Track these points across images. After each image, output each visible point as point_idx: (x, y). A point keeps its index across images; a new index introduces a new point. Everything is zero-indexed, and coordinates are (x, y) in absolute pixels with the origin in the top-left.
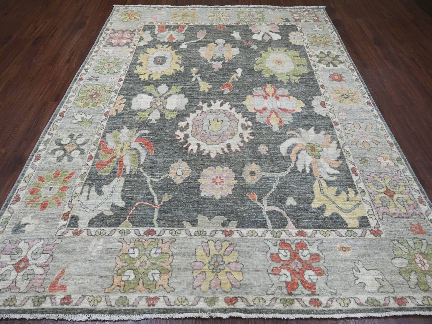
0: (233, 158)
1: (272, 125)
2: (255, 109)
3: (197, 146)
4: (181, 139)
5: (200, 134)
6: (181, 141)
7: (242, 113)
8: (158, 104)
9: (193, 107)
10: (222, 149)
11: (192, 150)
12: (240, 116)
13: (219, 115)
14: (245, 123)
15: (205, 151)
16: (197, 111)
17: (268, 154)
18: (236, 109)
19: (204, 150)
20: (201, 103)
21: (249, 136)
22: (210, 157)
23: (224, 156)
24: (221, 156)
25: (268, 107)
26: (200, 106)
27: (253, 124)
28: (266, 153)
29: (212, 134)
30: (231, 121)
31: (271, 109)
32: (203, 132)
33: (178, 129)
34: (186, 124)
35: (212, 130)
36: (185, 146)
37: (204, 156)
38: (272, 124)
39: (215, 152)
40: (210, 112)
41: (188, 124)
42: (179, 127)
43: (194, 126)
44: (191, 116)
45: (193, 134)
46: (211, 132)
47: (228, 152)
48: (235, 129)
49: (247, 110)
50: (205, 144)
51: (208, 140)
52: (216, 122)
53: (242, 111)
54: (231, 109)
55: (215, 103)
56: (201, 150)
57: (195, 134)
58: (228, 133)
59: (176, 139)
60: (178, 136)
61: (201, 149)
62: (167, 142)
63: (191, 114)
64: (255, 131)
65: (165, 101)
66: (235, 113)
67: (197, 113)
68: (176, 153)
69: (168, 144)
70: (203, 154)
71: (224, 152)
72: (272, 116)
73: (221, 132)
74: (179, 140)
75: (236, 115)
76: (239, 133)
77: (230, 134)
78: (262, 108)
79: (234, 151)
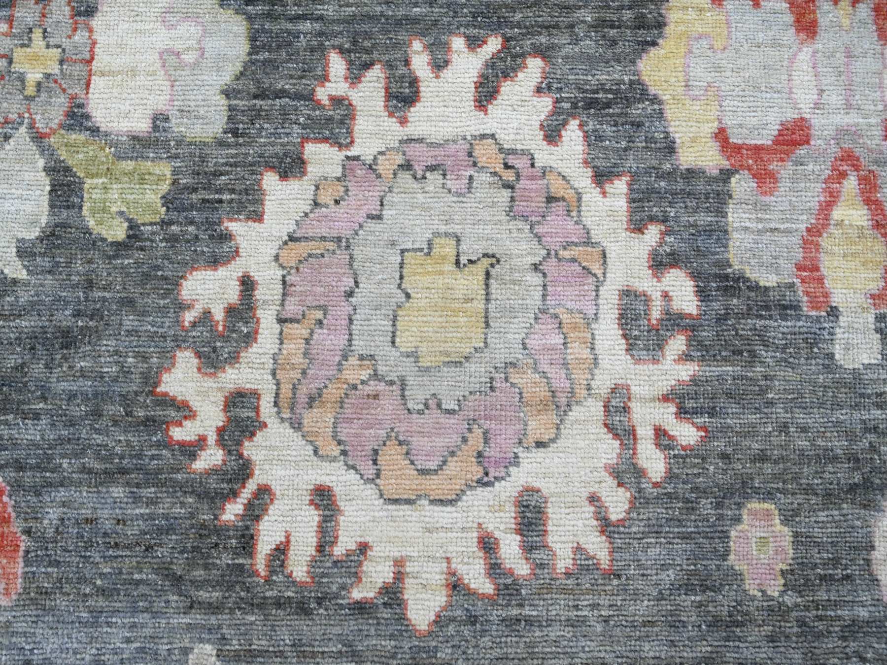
0: (554, 632)
1: (834, 313)
2: (721, 136)
3: (313, 517)
4: (202, 441)
5: (333, 392)
6: (200, 465)
7: (635, 176)
8: (34, 76)
9: (284, 113)
10: (488, 545)
11: (281, 551)
12: (612, 213)
13: (470, 202)
14: (646, 283)
15: (367, 566)
16: (310, 149)
17: (790, 599)
18: (593, 139)
19: (364, 548)
20: (337, 65)
21: (666, 415)
22: (402, 618)
23: (496, 614)
24: (479, 608)
25: (817, 121)
26: (337, 101)
27: (702, 294)
28: (775, 589)
29: (417, 395)
30: (550, 266)
31: (842, 133)
32: (354, 373)
33: (179, 342)
34: (233, 295)
35: (414, 355)
36: (232, 512)
37: (361, 608)
38: (837, 299)
39: (435, 574)
40: (407, 166)
41: (247, 284)
42: (189, 317)
43: (292, 308)
44: (270, 207)
45: (286, 390)
46: (407, 368)
47: (523, 569)
48: (578, 351)
49: (670, 148)
50: (370, 491)
51: (391, 456)
52: (450, 267)
53: (631, 163)
54: (552, 135)
55: (439, 65)
56: (338, 551)
57: (302, 398)
58: (525, 379)
59: (167, 444)
60: (185, 411)
61: (344, 544)
62: (109, 476)
63: (270, 180)
64: (715, 370)
65: (80, 37)
66: (583, 180)
67: (312, 170)
68: (177, 580)
69: (118, 492)
70: (357, 594)
71: (494, 569)
72: (837, 214)
73: (477, 370)
74: (191, 450)
75: (591, 195)
76: (603, 382)
77: (542, 392)
78: (773, 130)
79: (564, 561)
